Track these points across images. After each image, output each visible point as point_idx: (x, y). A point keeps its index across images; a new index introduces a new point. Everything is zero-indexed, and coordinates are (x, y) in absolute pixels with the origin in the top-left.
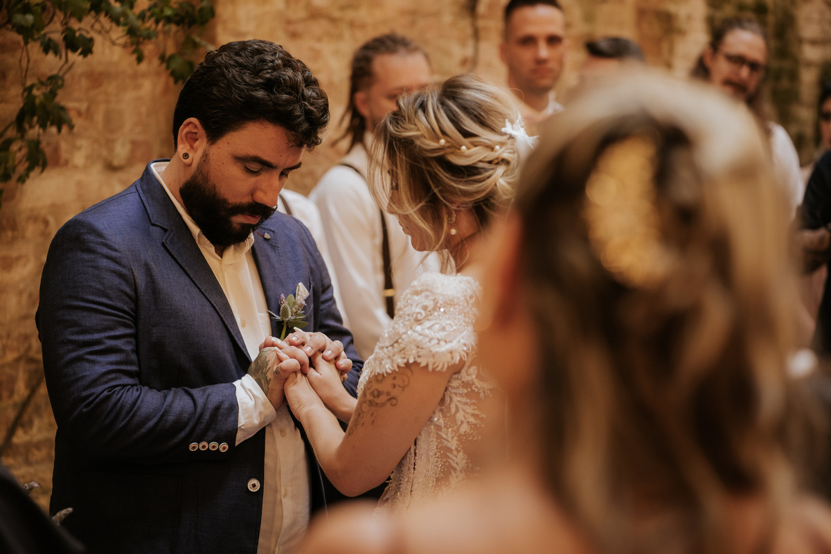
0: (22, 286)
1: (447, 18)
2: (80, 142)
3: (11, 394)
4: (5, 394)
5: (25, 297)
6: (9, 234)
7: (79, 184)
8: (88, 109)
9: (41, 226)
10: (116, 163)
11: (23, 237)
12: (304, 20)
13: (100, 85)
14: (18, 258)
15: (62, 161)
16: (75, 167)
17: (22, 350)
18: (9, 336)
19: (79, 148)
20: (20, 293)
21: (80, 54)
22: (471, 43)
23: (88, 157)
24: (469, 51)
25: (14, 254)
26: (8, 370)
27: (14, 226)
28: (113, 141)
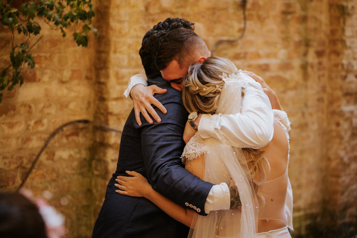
0: (18, 135)
1: (231, 11)
2: (46, 71)
3: (14, 183)
4: (11, 183)
5: (20, 140)
6: (12, 112)
7: (46, 90)
8: (50, 56)
9: (28, 109)
10: (64, 80)
11: (19, 113)
12: (158, 14)
13: (56, 45)
14: (17, 123)
15: (37, 80)
16: (44, 82)
17: (19, 164)
18: (12, 157)
19: (46, 74)
20: (18, 138)
21: (34, 34)
22: (243, 22)
23: (50, 78)
24: (242, 25)
25: (15, 121)
26: (12, 173)
27: (14, 109)
28: (63, 70)
